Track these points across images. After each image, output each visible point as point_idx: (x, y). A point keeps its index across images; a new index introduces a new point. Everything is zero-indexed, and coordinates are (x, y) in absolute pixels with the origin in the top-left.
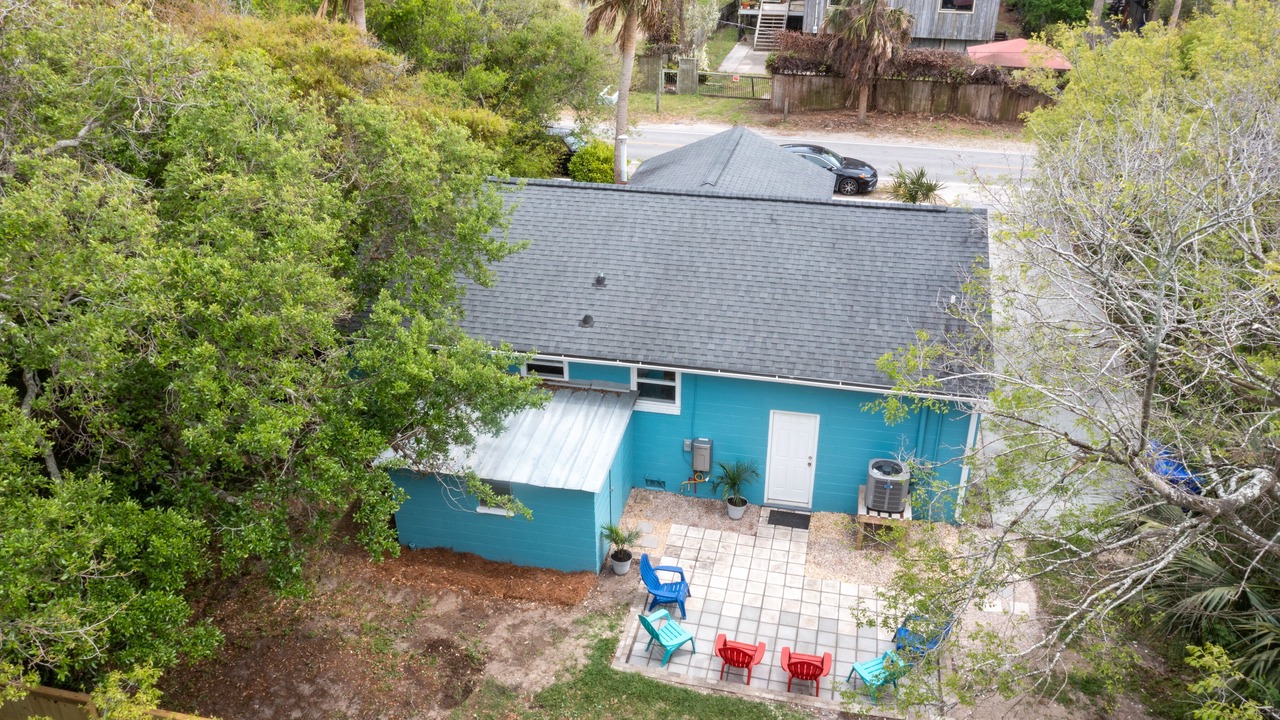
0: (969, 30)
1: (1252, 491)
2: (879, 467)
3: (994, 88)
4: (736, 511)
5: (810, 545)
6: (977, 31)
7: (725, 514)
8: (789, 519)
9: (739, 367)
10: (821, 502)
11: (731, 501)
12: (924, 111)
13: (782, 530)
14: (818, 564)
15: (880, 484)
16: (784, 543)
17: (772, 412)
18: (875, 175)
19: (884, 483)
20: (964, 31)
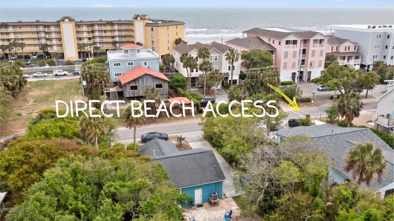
0: (163, 92)
1: (267, 185)
2: (213, 194)
3: (178, 109)
4: (193, 207)
5: (205, 208)
6: (164, 92)
7: (191, 208)
8: (200, 206)
9: (191, 185)
10: (203, 202)
11: (192, 206)
12: (164, 116)
13: (200, 208)
14: (208, 211)
15: (214, 196)
16: (201, 210)
17: (195, 190)
18: (167, 135)
19: (215, 196)
20: (162, 92)
